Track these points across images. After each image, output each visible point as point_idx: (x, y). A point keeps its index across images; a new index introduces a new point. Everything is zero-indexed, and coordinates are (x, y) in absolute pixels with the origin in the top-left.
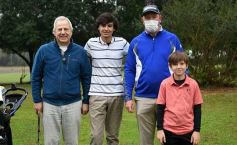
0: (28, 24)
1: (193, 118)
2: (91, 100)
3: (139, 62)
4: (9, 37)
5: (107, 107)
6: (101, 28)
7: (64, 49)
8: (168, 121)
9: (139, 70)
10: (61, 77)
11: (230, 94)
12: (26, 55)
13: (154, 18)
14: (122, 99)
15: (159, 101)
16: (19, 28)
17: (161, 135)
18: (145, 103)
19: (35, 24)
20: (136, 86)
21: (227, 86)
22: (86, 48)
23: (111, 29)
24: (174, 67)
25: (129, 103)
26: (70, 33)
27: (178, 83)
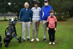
0: (17, 6)
1: (55, 25)
2: (33, 21)
3: (43, 13)
4: (13, 9)
5: (36, 23)
6: (35, 5)
7: (27, 10)
8: (49, 26)
9: (43, 14)
10: (26, 16)
11: (64, 22)
12: (17, 13)
13: (47, 3)
14: (39, 21)
15: (47, 21)
16: (15, 7)
17: (48, 28)
18: (44, 22)
19: (19, 6)
20: (43, 18)
21: (64, 20)
22: (32, 9)
23: (37, 5)
24: (51, 14)
25: (41, 22)
26: (28, 6)
27: (52, 17)
